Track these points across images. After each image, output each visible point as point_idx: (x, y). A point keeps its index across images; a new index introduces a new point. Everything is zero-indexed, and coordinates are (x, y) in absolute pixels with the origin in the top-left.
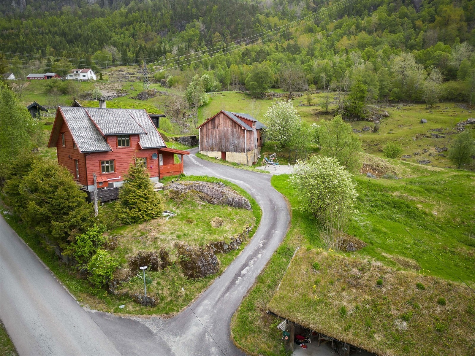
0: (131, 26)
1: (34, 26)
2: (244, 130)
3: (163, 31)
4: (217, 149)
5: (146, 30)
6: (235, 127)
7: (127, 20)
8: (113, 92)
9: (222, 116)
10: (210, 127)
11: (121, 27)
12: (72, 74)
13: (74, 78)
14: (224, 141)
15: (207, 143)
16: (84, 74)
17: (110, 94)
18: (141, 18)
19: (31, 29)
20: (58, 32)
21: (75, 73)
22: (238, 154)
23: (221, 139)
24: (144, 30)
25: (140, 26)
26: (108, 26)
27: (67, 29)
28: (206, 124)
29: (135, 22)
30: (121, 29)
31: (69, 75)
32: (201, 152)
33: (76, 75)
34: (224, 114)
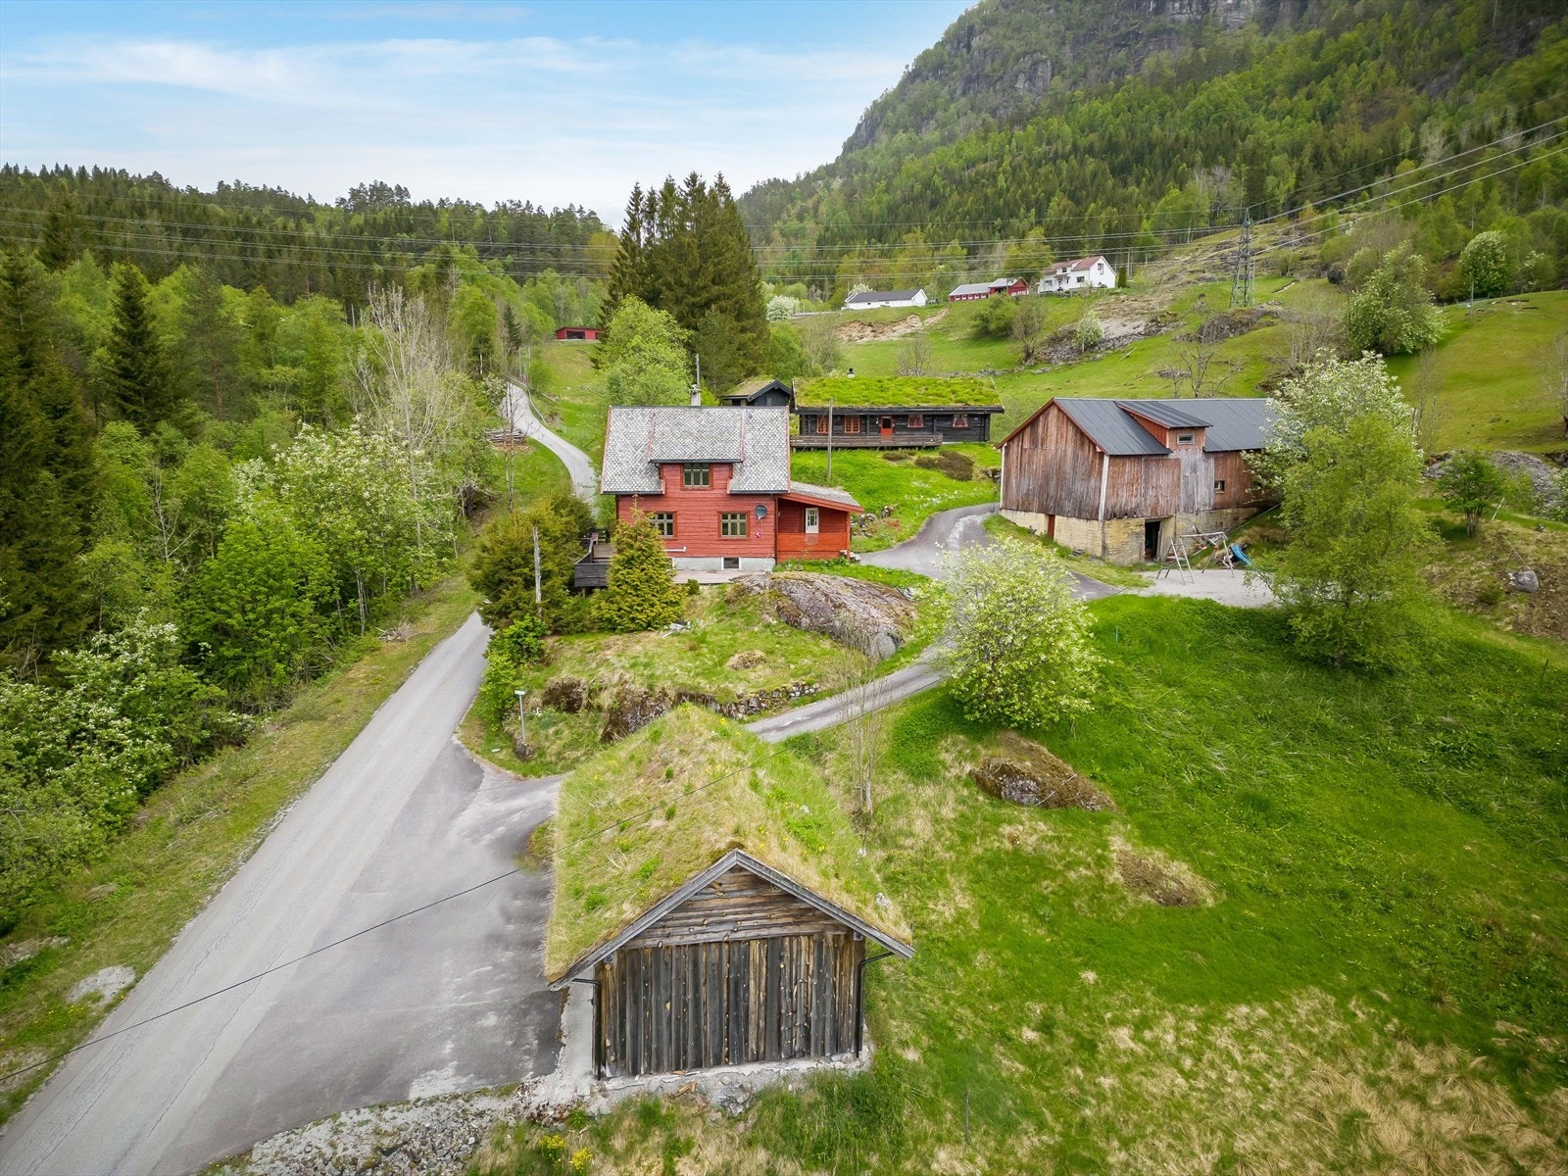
0: (1327, 80)
1: (1039, 141)
2: (1102, 454)
3: (1444, 73)
4: (1035, 506)
5: (1374, 86)
6: (1083, 444)
7: (1317, 63)
8: (1136, 324)
9: (1053, 412)
10: (1026, 445)
11: (1292, 92)
12: (1051, 278)
13: (1054, 288)
14: (1053, 484)
15: (1018, 488)
16: (1080, 274)
17: (1128, 330)
18: (1369, 45)
19: (1030, 151)
20: (1097, 146)
21: (1060, 272)
22: (1082, 523)
23: (1047, 477)
24: (1369, 87)
25: (1359, 75)
26: (1247, 99)
27: (1123, 132)
28: (1019, 434)
29: (1343, 65)
30: (1290, 98)
31: (1042, 282)
32: (1003, 513)
33: (1060, 279)
34: (1059, 410)
